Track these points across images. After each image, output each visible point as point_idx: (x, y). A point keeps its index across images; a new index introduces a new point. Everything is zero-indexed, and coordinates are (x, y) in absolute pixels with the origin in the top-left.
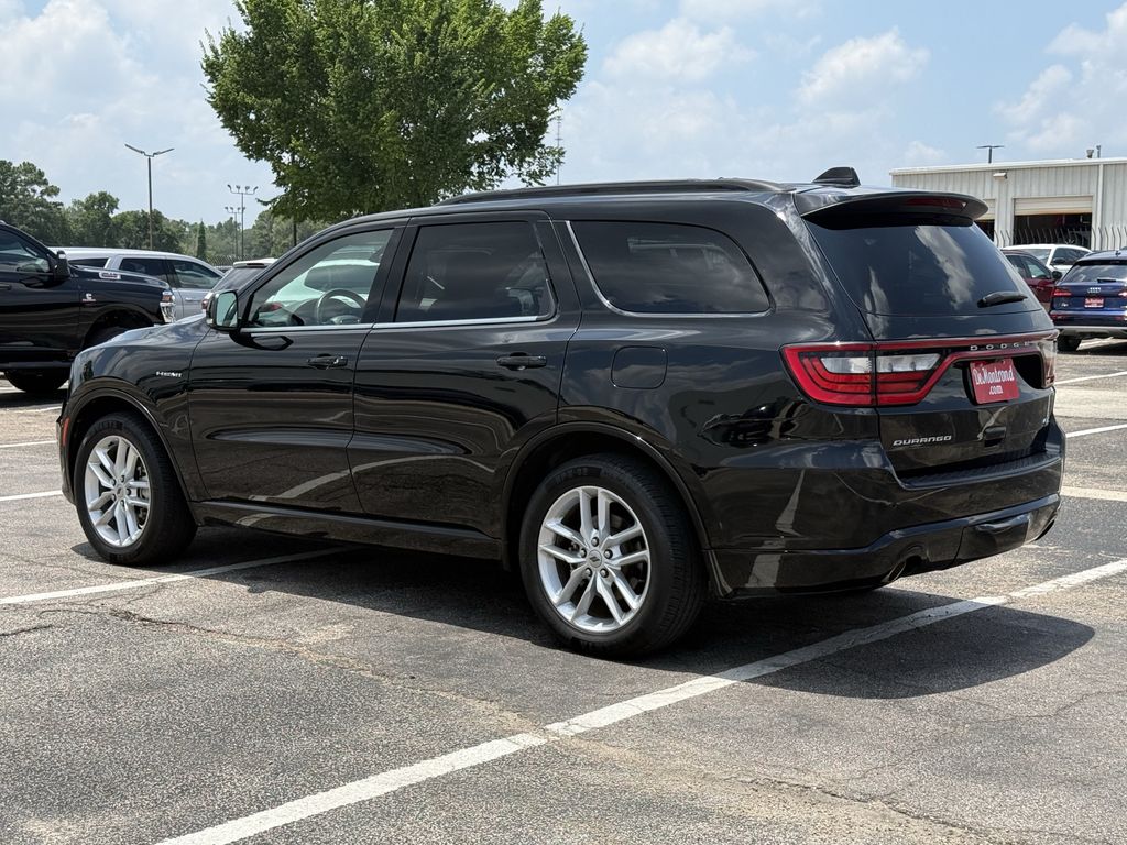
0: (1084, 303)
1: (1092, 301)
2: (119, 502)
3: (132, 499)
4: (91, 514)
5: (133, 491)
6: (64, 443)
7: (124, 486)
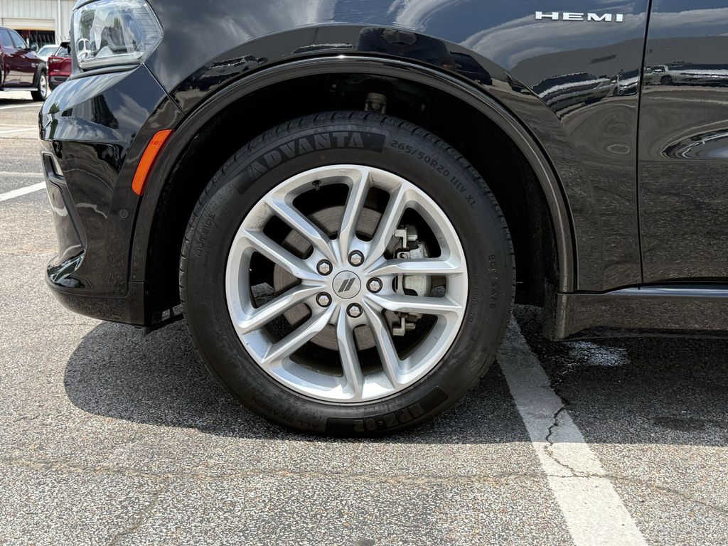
2: (344, 308)
3: (385, 297)
4: (244, 340)
5: (387, 282)
6: (137, 186)
7: (363, 274)
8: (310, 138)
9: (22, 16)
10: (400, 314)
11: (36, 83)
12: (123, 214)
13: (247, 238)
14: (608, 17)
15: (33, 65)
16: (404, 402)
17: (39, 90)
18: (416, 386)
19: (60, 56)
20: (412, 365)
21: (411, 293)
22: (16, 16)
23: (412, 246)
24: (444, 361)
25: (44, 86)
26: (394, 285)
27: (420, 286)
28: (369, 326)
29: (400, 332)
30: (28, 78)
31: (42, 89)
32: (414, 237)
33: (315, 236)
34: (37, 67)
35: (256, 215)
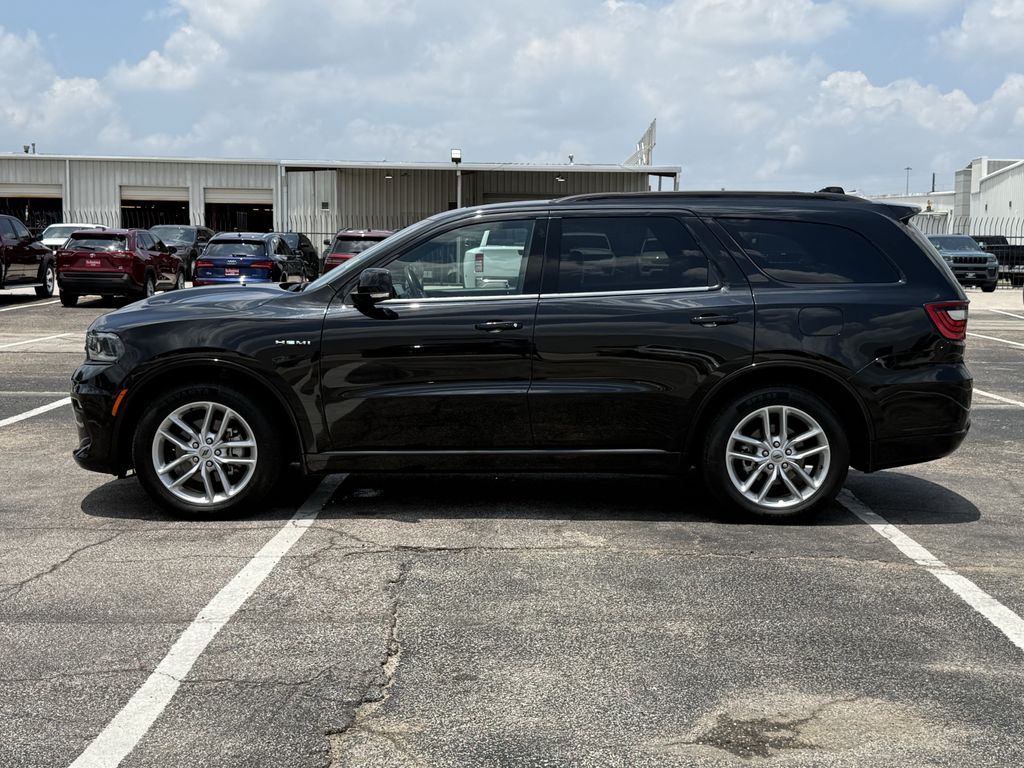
0: (225, 272)
1: (230, 270)
2: (204, 463)
3: (224, 458)
4: (161, 478)
5: (223, 451)
6: (114, 413)
7: (212, 448)
8: (187, 391)
9: (19, 181)
10: (230, 464)
11: (41, 277)
12: (108, 424)
13: (161, 433)
14: (304, 342)
15: (38, 257)
16: (232, 503)
17: (45, 285)
18: (237, 495)
19: (70, 250)
20: (235, 488)
21: (235, 456)
22: (12, 180)
23: (235, 435)
24: (248, 485)
25: (50, 280)
26: (228, 452)
27: (239, 453)
28: (215, 471)
29: (231, 473)
30: (31, 271)
31: (49, 283)
32: (236, 432)
33: (191, 431)
34: (42, 259)
35: (164, 423)
